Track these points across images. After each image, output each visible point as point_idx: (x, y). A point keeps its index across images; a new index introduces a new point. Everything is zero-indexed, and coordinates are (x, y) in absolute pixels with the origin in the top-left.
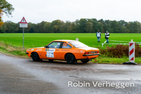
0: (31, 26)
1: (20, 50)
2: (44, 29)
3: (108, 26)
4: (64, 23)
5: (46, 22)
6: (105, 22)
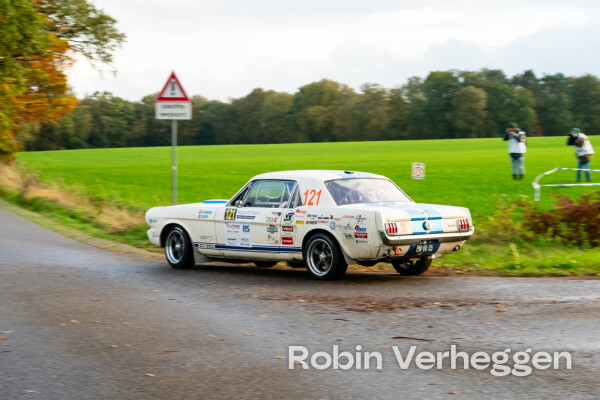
0: (202, 112)
2: (263, 125)
3: (558, 104)
4: (354, 95)
5: (271, 93)
6: (544, 86)
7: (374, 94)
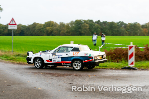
0: (21, 28)
1: (9, 54)
2: (36, 31)
3: (106, 28)
6: (102, 24)
7: (62, 25)
